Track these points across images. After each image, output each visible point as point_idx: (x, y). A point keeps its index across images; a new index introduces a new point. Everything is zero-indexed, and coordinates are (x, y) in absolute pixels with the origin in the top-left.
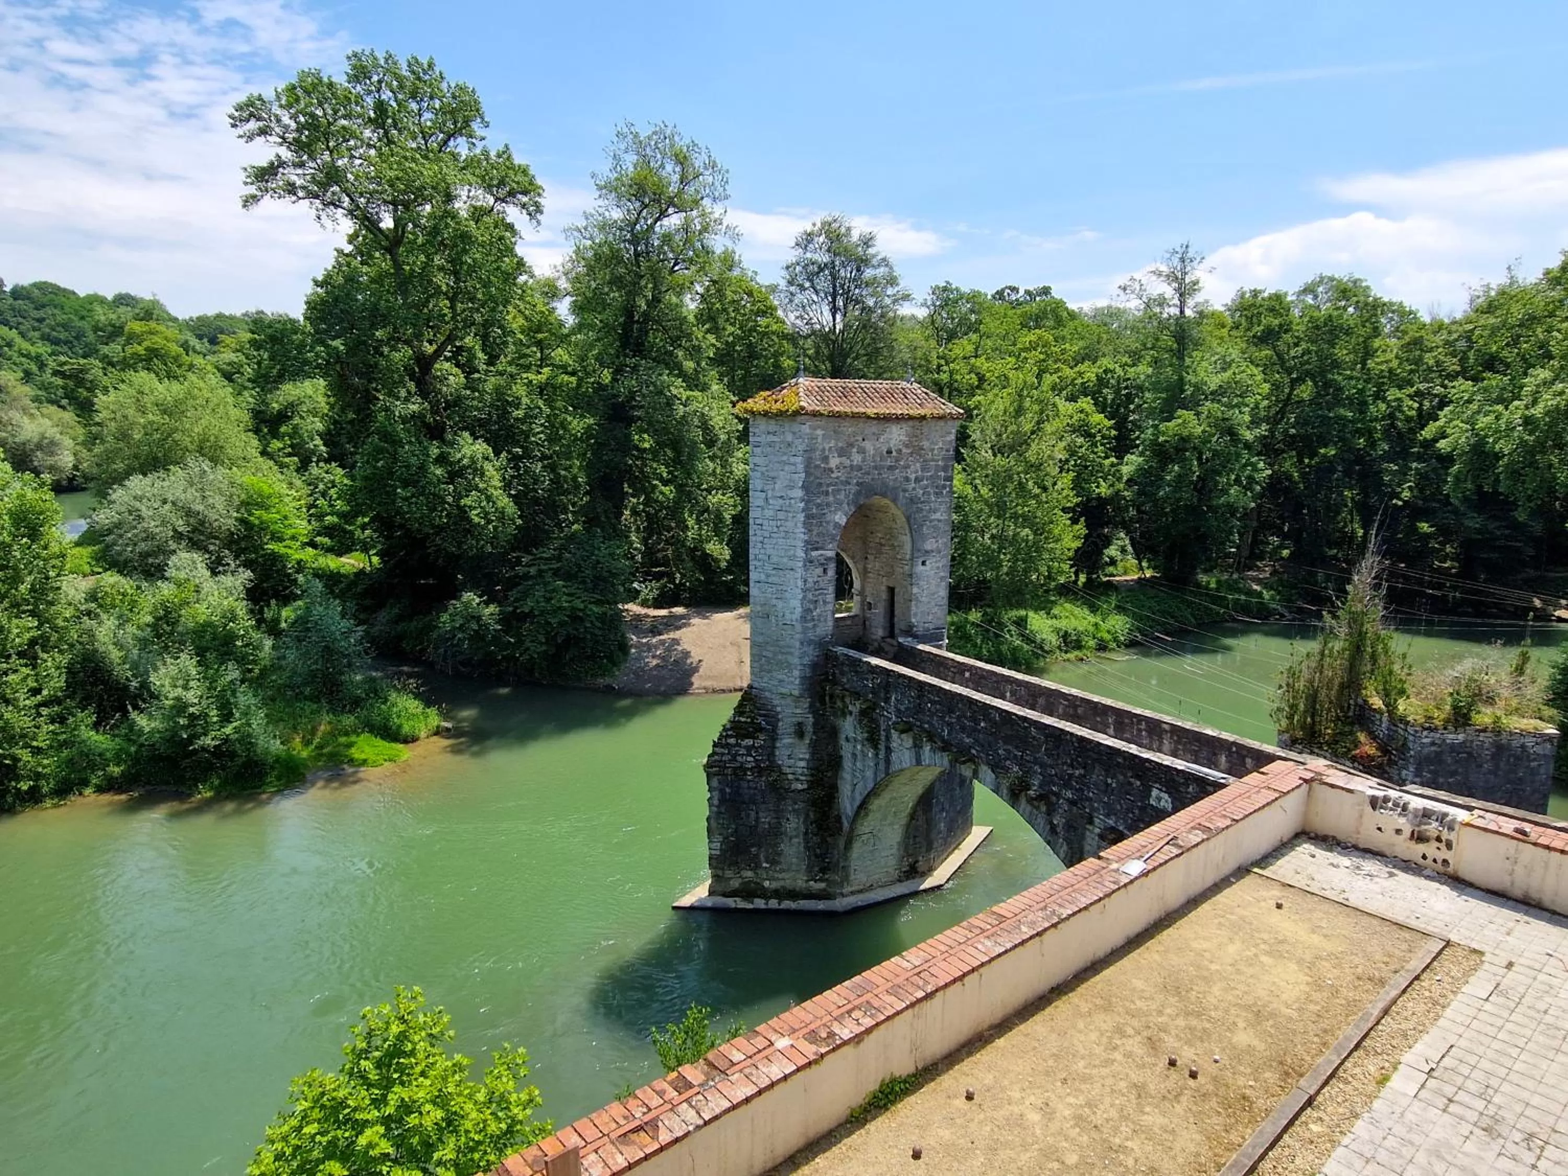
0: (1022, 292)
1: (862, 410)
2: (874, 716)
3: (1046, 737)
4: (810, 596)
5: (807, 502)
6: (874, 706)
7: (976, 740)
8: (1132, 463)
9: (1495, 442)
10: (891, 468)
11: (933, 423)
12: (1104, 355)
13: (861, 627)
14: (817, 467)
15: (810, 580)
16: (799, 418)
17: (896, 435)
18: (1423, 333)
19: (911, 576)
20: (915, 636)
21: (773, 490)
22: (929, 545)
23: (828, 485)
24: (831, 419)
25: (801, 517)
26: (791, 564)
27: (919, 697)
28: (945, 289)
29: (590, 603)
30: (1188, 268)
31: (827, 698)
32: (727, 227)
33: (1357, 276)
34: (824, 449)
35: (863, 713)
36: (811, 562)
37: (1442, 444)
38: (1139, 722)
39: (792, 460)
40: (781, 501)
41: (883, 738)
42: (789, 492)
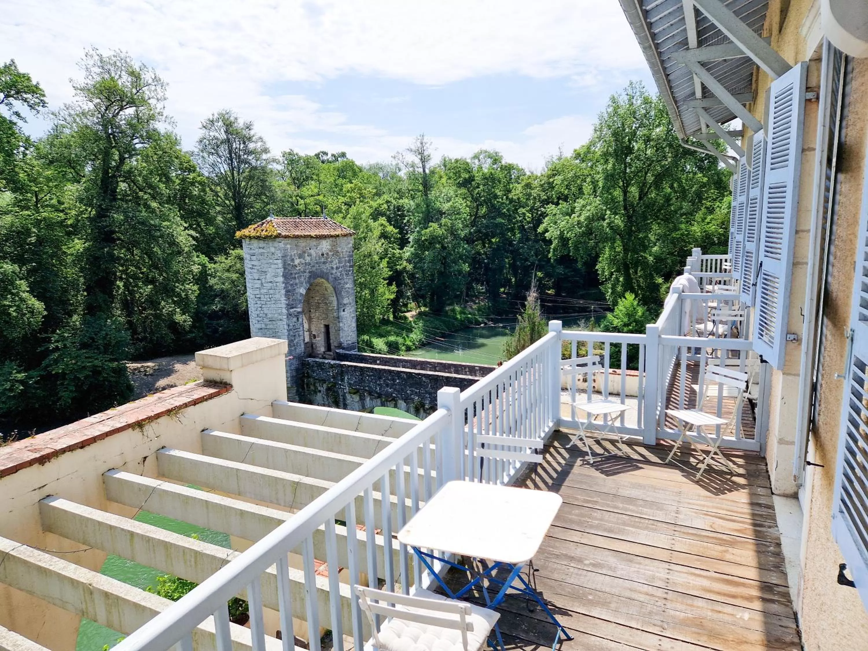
0: (329, 155)
1: (309, 234)
2: (336, 390)
3: (430, 380)
4: (292, 333)
5: (286, 284)
6: (335, 384)
7: (395, 389)
8: (408, 251)
9: (567, 233)
10: (324, 263)
11: (341, 238)
12: (384, 193)
13: (310, 348)
14: (289, 264)
15: (291, 325)
16: (278, 240)
17: (325, 246)
18: (530, 180)
19: (338, 318)
20: (343, 348)
21: (265, 278)
22: (346, 301)
23: (296, 274)
24: (294, 239)
25: (283, 292)
26: (280, 317)
27: (361, 375)
28: (290, 154)
29: (106, 361)
30: (425, 148)
31: (305, 386)
32: (166, 117)
33: (497, 151)
34: (291, 256)
35: (328, 389)
36: (291, 315)
37: (547, 235)
38: (465, 368)
39: (276, 261)
40: (270, 284)
41: (341, 400)
42: (275, 279)
